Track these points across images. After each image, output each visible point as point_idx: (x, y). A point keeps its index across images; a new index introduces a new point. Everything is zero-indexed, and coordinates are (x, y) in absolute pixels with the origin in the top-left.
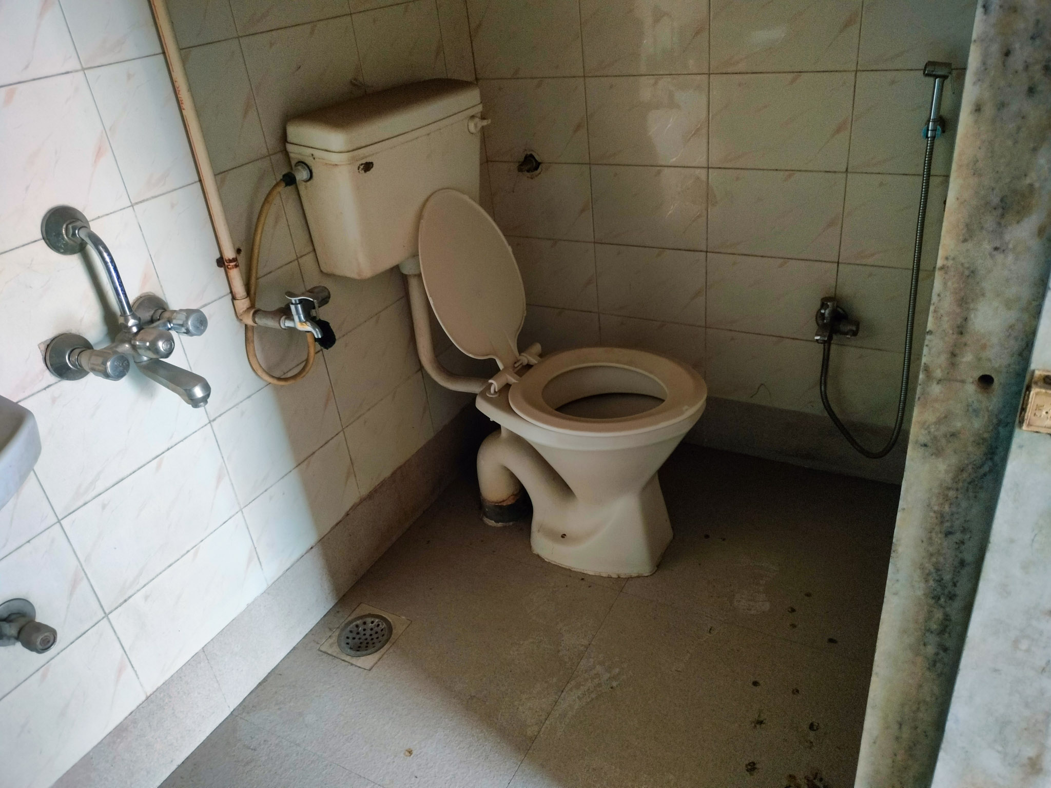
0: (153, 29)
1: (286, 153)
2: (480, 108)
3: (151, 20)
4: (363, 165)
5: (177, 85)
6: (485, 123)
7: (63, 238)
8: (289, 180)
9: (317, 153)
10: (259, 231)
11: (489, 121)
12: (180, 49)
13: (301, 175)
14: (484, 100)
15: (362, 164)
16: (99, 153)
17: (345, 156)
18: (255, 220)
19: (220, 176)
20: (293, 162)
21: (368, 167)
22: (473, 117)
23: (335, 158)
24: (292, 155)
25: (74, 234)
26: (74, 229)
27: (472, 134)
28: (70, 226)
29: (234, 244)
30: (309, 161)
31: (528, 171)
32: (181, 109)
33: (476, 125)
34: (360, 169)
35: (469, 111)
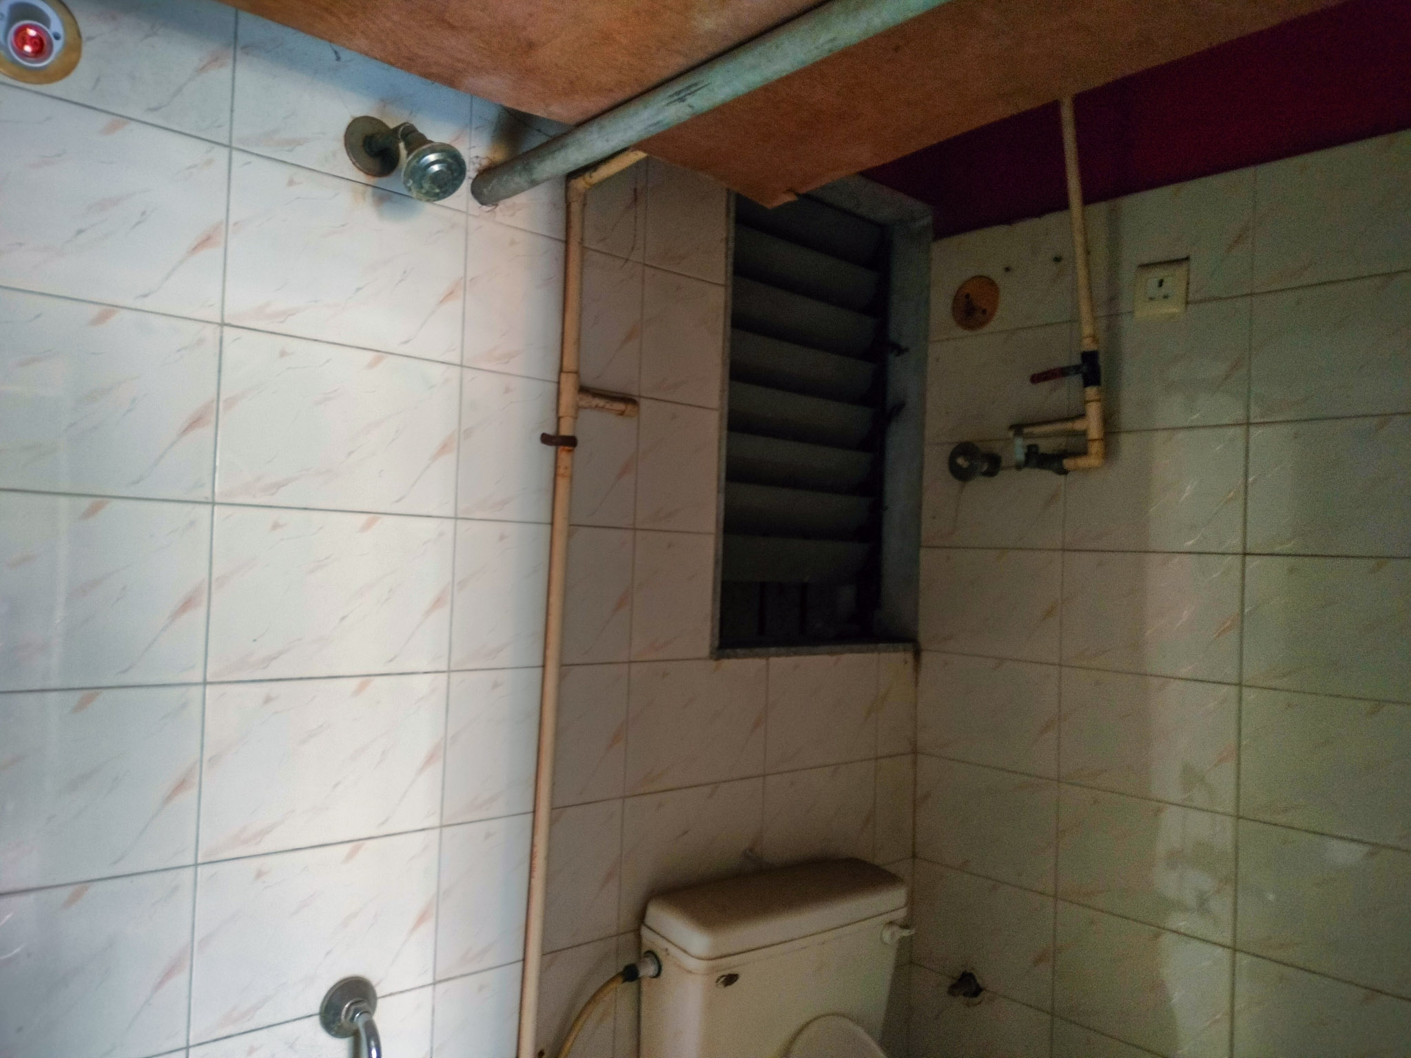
0: (531, 790)
1: (639, 936)
2: (901, 914)
3: (533, 777)
4: (724, 978)
5: (535, 849)
6: (906, 933)
7: (340, 1020)
8: (630, 974)
9: (672, 950)
10: (571, 1038)
11: (913, 932)
12: (552, 808)
13: (648, 970)
14: (911, 903)
15: (723, 976)
16: (422, 919)
17: (704, 964)
18: (573, 1018)
19: (549, 957)
20: (644, 950)
21: (730, 979)
22: (891, 923)
23: (692, 963)
24: (644, 941)
25: (353, 1018)
26: (356, 1012)
27: (885, 944)
28: (353, 1007)
29: (536, 1045)
30: (661, 955)
31: (965, 995)
32: (530, 877)
33: (893, 934)
34: (719, 982)
35: (886, 916)
